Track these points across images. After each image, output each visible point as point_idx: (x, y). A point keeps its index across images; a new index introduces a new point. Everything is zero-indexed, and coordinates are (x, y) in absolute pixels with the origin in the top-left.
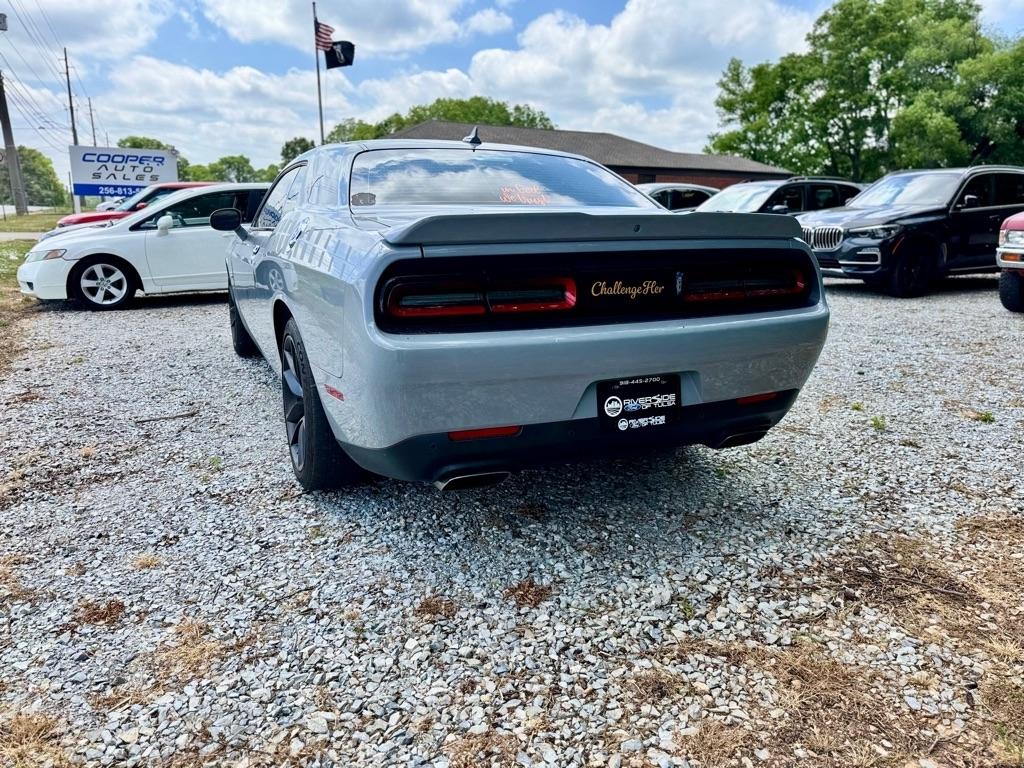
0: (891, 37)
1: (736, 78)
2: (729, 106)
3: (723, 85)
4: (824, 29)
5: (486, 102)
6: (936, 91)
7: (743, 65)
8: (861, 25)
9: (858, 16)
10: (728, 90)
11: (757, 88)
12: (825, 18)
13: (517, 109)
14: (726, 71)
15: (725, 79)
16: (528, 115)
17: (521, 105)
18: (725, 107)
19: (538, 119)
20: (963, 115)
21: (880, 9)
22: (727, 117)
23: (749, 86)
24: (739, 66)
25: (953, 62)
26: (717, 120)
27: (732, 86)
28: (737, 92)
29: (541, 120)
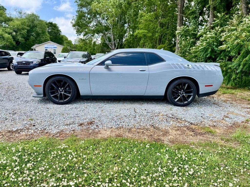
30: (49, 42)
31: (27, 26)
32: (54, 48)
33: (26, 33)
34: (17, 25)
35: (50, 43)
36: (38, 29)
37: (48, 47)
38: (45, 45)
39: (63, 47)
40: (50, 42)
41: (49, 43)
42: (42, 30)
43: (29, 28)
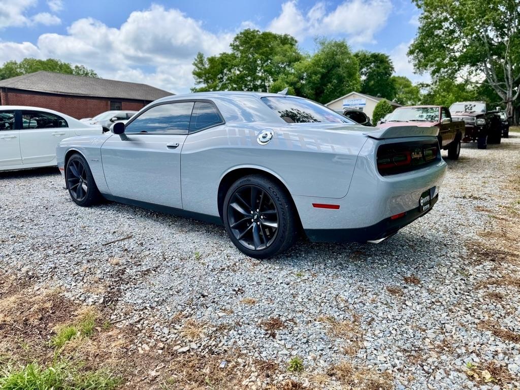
0: (266, 50)
1: (201, 62)
2: (199, 75)
3: (196, 65)
4: (237, 43)
5: (57, 62)
6: (285, 75)
7: (204, 56)
8: (253, 43)
9: (251, 40)
10: (198, 67)
11: (211, 68)
12: (237, 38)
13: (77, 67)
14: (196, 58)
15: (196, 62)
16: (84, 71)
17: (79, 65)
18: (197, 76)
19: (90, 74)
20: (297, 87)
21: (260, 38)
22: (198, 80)
23: (207, 66)
24: (202, 56)
25: (291, 63)
26: (194, 81)
27: (200, 66)
28: (202, 69)
29: (91, 74)
30: (352, 94)
31: (323, 67)
32: (360, 104)
33: (319, 79)
34: (306, 67)
35: (354, 96)
36: (340, 69)
37: (349, 104)
38: (344, 100)
39: (378, 102)
40: (354, 94)
41: (352, 96)
42: (348, 71)
43: (324, 71)
